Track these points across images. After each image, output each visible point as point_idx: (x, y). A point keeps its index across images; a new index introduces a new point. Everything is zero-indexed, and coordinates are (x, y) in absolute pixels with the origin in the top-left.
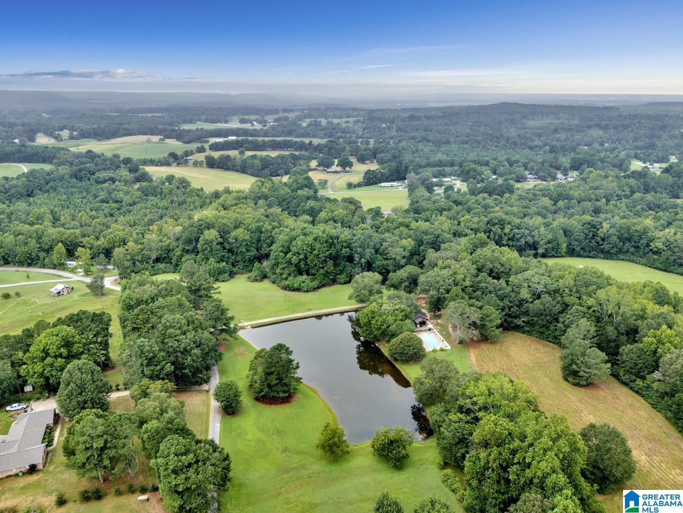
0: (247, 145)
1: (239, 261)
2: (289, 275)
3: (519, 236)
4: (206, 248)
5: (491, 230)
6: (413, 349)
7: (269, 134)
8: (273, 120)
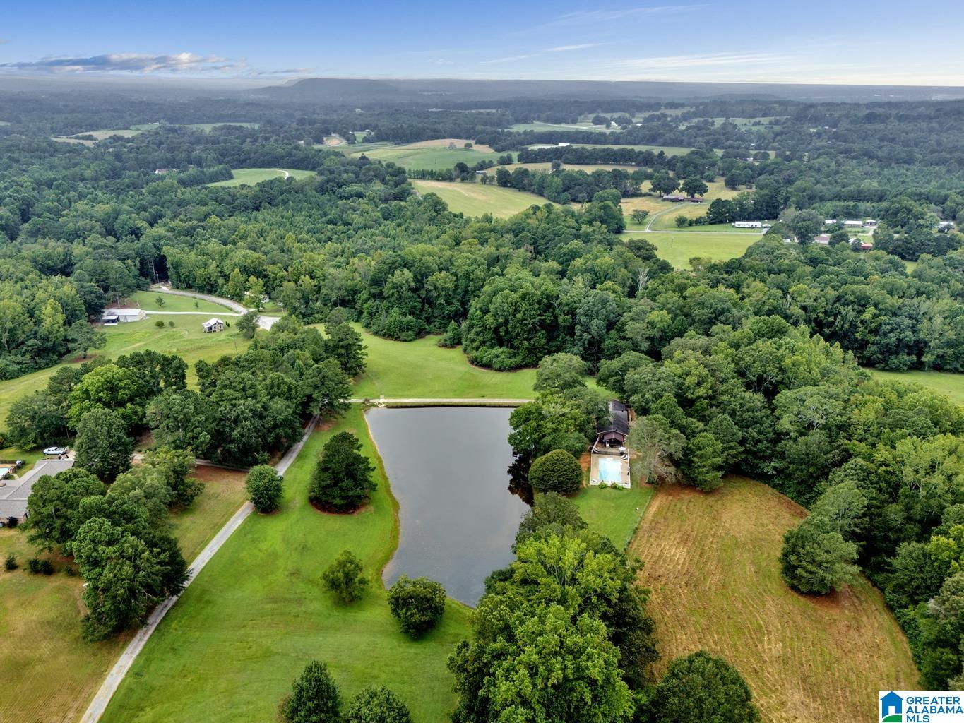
0: (569, 156)
1: (437, 317)
2: (483, 343)
3: (889, 327)
4: (393, 294)
5: (839, 313)
6: (559, 477)
7: (621, 141)
8: (641, 120)
